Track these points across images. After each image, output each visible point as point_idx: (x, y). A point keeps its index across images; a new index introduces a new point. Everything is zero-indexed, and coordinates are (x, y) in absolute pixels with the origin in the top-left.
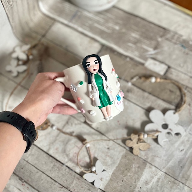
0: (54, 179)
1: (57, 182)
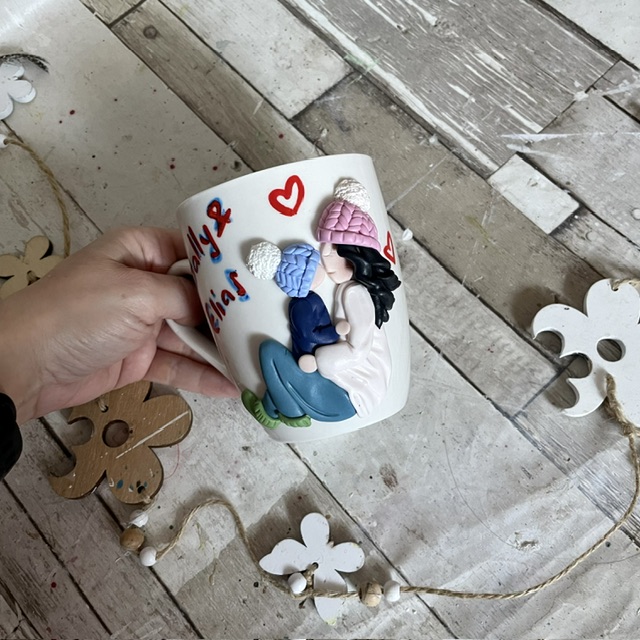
0: (19, 496)
1: (26, 511)
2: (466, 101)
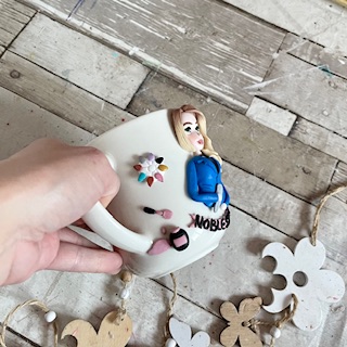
2: (218, 72)
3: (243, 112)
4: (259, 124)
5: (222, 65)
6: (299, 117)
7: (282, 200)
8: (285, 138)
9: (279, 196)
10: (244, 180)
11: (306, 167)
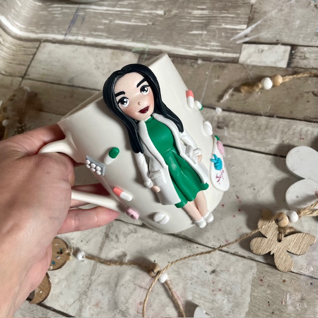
2: (201, 35)
3: (235, 61)
4: (254, 66)
5: (204, 26)
6: (294, 47)
7: (299, 129)
8: (286, 70)
9: (294, 127)
10: (253, 123)
11: (316, 90)
